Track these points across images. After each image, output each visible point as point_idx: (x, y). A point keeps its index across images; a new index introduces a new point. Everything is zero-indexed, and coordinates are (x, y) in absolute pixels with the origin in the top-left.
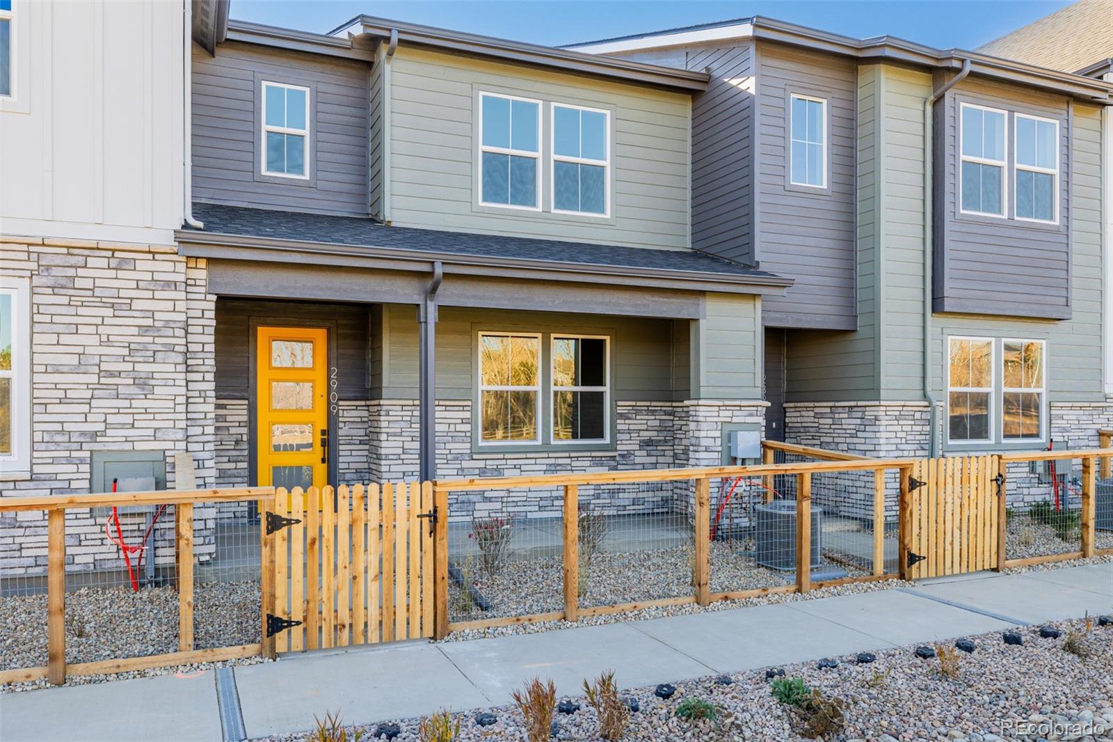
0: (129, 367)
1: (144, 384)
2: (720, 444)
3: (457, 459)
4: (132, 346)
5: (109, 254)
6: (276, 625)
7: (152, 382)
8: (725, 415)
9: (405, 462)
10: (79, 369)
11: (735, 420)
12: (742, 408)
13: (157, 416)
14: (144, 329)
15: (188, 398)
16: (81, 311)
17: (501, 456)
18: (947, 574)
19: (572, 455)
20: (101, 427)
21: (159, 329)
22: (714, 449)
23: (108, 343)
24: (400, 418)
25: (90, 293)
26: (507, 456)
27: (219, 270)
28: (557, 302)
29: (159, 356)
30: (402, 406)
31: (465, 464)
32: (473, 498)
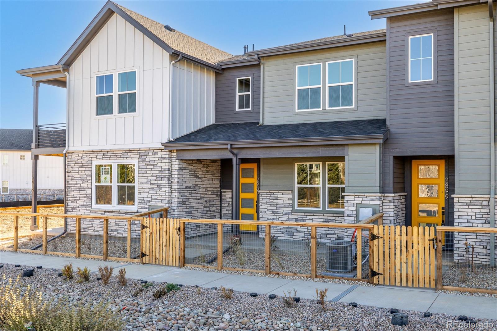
0: (156, 182)
1: (159, 186)
2: (355, 213)
3: (286, 214)
4: (157, 176)
5: (152, 151)
6: (143, 255)
7: (161, 186)
8: (358, 200)
9: (268, 214)
10: (146, 183)
11: (363, 202)
12: (368, 197)
13: (162, 196)
14: (160, 171)
15: (171, 191)
16: (148, 167)
17: (303, 214)
18: (397, 285)
19: (334, 215)
20: (150, 199)
21: (163, 171)
22: (351, 215)
23: (152, 176)
24: (266, 197)
25: (149, 162)
26: (305, 214)
27: (179, 152)
28: (280, 154)
29: (163, 179)
30: (267, 193)
31: (290, 216)
32: (293, 231)
